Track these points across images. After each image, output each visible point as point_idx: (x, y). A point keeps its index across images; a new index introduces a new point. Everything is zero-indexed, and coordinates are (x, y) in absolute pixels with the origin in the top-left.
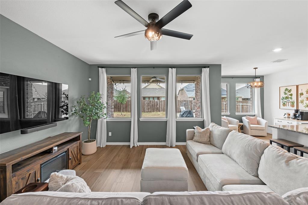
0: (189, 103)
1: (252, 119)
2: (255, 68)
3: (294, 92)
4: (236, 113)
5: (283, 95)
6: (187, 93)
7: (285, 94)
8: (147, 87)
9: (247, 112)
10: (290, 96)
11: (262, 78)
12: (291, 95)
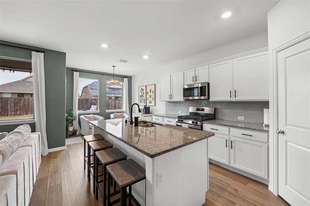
0: (84, 102)
1: (119, 115)
2: (114, 66)
3: (145, 91)
4: (107, 110)
5: (140, 94)
6: (91, 91)
7: (141, 93)
8: (28, 80)
9: (115, 108)
10: (143, 95)
11: (130, 78)
12: (144, 93)
